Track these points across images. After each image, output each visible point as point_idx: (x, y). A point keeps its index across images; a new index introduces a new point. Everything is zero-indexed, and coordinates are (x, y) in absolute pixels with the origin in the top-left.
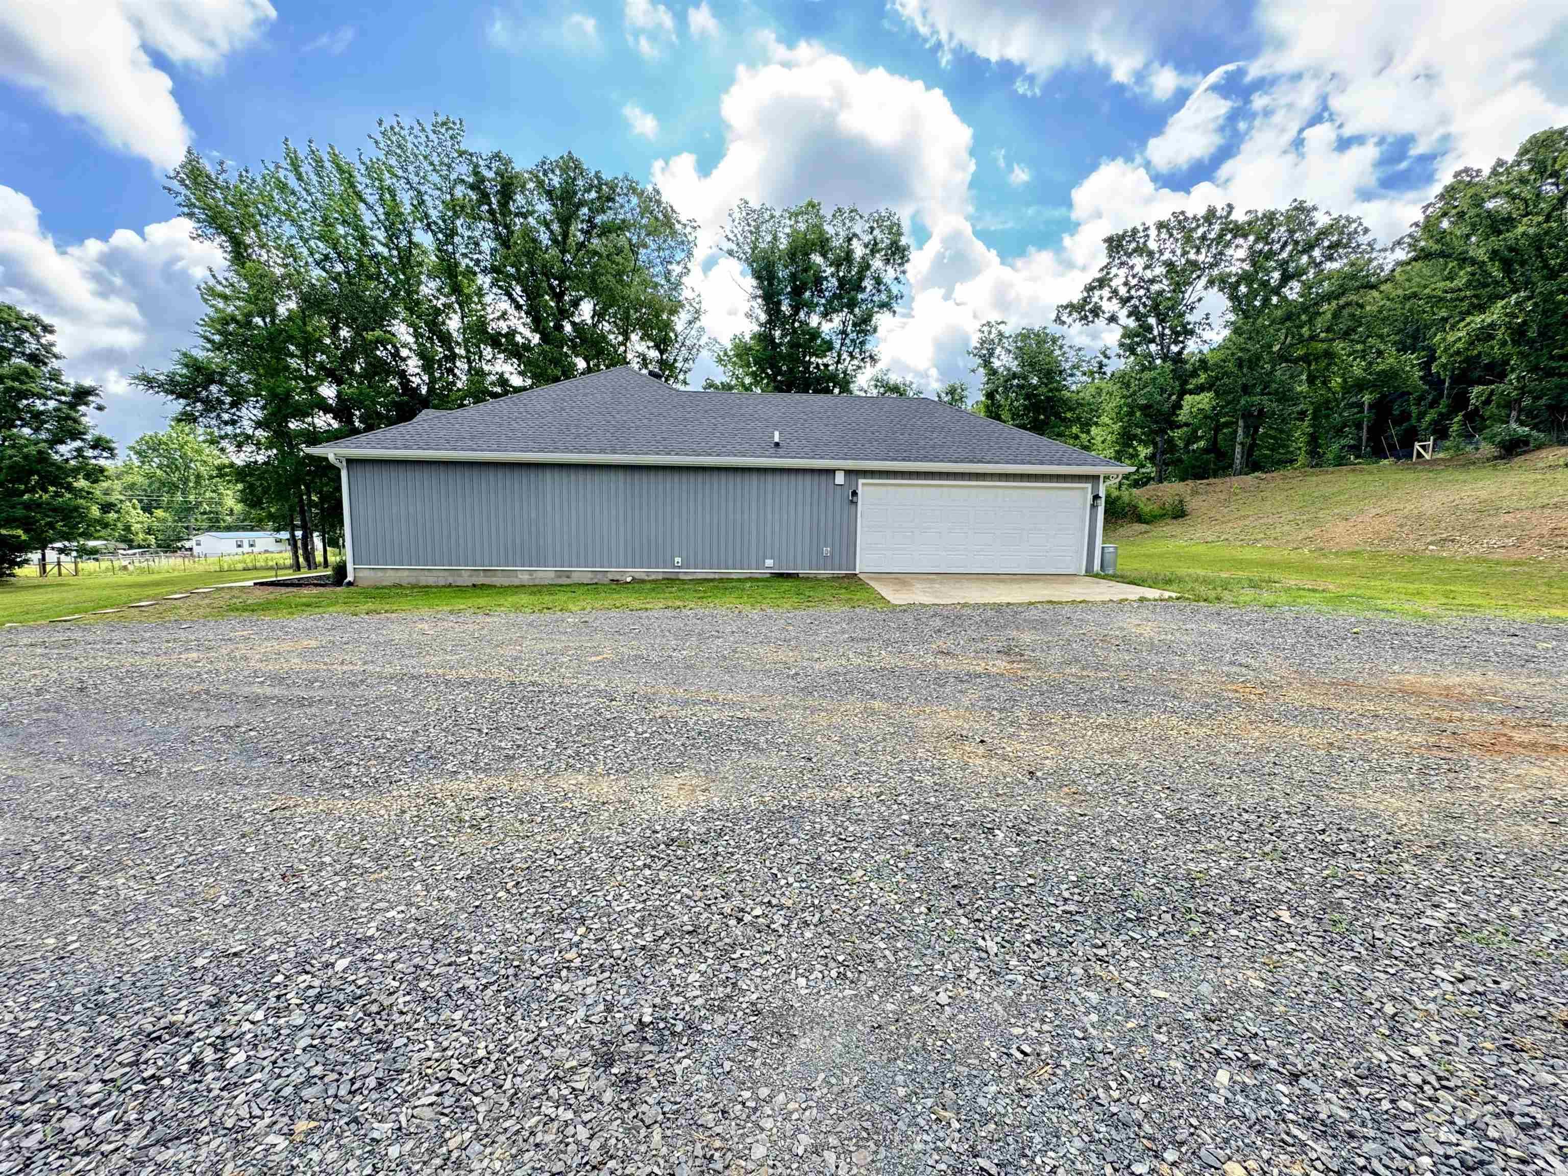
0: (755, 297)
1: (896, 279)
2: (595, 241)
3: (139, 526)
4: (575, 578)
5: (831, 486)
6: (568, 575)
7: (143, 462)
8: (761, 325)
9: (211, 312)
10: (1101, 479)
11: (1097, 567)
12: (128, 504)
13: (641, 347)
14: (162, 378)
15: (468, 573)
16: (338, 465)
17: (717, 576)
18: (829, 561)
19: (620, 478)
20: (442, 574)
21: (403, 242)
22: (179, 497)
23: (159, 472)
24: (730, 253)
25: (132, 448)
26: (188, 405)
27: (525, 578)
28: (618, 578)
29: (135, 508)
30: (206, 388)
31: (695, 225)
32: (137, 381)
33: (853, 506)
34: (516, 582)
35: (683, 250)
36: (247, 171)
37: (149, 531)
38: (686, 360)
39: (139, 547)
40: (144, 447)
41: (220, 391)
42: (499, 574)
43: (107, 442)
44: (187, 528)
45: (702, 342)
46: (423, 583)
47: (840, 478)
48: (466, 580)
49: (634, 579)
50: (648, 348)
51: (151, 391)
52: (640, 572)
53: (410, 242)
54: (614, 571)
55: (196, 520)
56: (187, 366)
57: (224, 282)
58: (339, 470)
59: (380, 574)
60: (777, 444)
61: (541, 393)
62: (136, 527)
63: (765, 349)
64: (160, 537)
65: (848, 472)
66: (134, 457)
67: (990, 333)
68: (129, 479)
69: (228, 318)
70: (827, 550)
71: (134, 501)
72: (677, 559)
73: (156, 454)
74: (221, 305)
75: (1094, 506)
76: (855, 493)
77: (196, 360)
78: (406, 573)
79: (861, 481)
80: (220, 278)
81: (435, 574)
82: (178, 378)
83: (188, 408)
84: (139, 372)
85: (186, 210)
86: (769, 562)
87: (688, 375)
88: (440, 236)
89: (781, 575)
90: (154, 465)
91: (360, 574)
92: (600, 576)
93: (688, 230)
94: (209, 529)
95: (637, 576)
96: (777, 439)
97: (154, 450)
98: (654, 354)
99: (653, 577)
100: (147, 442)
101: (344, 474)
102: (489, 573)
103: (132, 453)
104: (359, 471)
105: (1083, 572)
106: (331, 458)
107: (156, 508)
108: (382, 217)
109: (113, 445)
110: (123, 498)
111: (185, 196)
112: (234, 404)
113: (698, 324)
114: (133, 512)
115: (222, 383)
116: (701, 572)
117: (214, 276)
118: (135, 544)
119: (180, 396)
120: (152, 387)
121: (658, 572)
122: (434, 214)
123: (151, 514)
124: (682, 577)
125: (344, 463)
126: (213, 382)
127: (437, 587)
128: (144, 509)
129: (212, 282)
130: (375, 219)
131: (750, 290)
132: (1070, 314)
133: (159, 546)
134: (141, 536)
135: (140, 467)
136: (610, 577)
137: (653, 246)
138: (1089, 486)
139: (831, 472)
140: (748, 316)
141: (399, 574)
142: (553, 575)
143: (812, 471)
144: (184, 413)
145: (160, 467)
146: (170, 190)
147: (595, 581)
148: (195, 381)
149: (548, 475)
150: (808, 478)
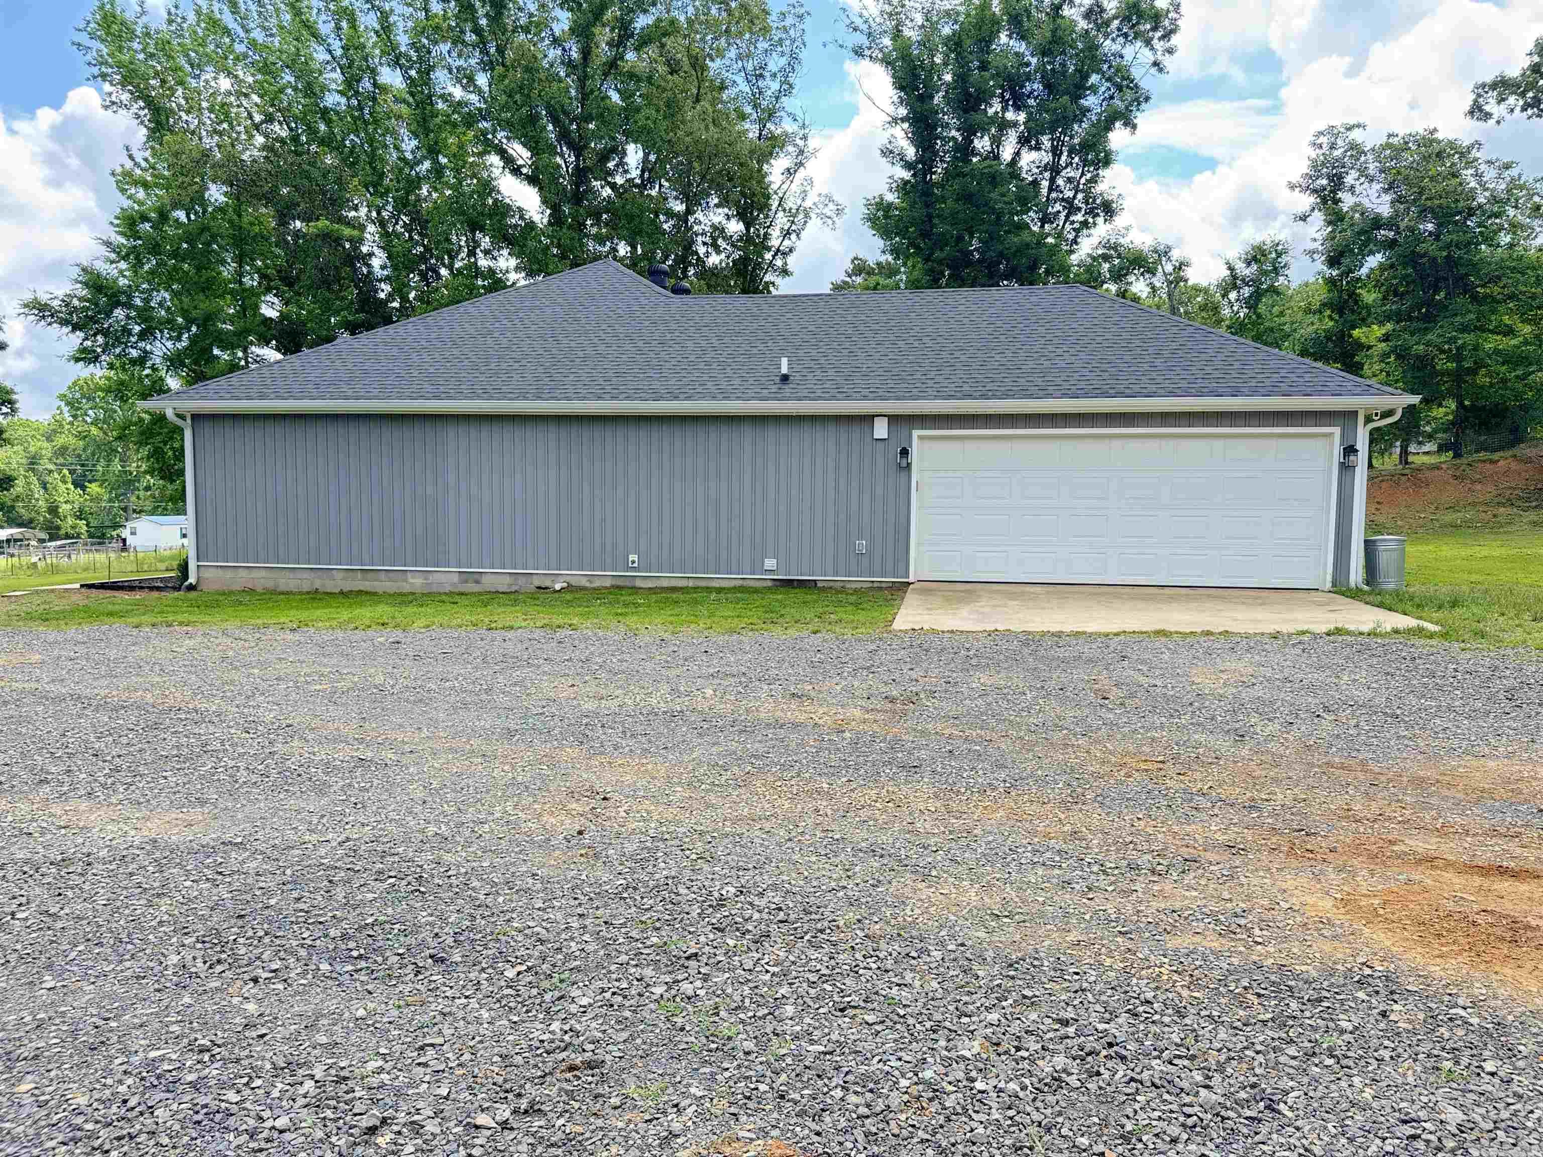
0: (895, 121)
1: (1156, 64)
2: (630, 56)
3: (69, 507)
4: (489, 583)
5: (868, 439)
6: (476, 578)
7: (75, 417)
8: (908, 166)
9: (127, 203)
10: (1361, 419)
11: (1356, 574)
12: (56, 475)
13: (717, 216)
14: (56, 303)
15: (341, 575)
16: (179, 422)
17: (691, 584)
18: (865, 561)
19: (551, 435)
20: (305, 575)
21: (366, 84)
22: (117, 466)
23: (94, 431)
24: (858, 52)
25: (62, 397)
26: (86, 339)
27: (416, 583)
28: (547, 583)
29: (65, 482)
30: (108, 314)
31: (802, 11)
32: (26, 310)
33: (904, 474)
34: (407, 588)
35: (783, 54)
36: (176, 7)
37: (80, 515)
38: (787, 234)
39: (67, 536)
40: (78, 395)
41: (128, 317)
42: (382, 576)
43: (7, 393)
44: (125, 509)
45: (808, 203)
46: (282, 588)
47: (881, 429)
48: (339, 583)
49: (569, 586)
50: (728, 218)
51: (43, 323)
52: (577, 576)
53: (375, 85)
54: (540, 574)
55: (138, 498)
56: (86, 284)
57: (144, 164)
58: (181, 431)
59: (229, 574)
60: (785, 378)
61: (471, 309)
62: (64, 508)
63: (913, 205)
64: (94, 523)
65: (894, 419)
66: (66, 409)
67: (1333, 147)
68: (60, 440)
69: (137, 217)
70: (862, 544)
71: (65, 472)
72: (633, 557)
73: (90, 404)
74: (141, 194)
75: (1346, 468)
76: (905, 452)
77: (99, 275)
78: (263, 573)
79: (916, 433)
80: (139, 160)
81: (299, 575)
82: (76, 302)
83: (88, 343)
84: (28, 296)
85: (95, 71)
86: (770, 563)
87: (790, 260)
88: (413, 73)
89: (788, 583)
90: (89, 420)
91: (206, 574)
92: (522, 581)
93: (789, 21)
94: (153, 512)
95: (574, 582)
96: (784, 370)
97: (89, 399)
98: (735, 227)
99: (597, 584)
100: (81, 388)
101: (188, 434)
102: (370, 575)
103: (63, 404)
104: (207, 428)
105: (1329, 585)
106: (170, 413)
107: (90, 482)
108: (339, 52)
109: (14, 397)
110: (51, 467)
111: (98, 51)
112: (142, 336)
113: (801, 174)
114: (62, 487)
115: (128, 305)
116: (668, 578)
117: (131, 157)
118: (62, 532)
119: (76, 328)
120: (44, 317)
121: (605, 576)
122: (403, 41)
123: (83, 488)
124: (639, 583)
125: (189, 421)
126: (118, 304)
127: (301, 593)
128: (76, 484)
129: (129, 164)
130: (329, 57)
131: (891, 109)
132: (1501, 100)
133: (91, 536)
134: (70, 521)
135: (71, 423)
136: (537, 582)
137: (732, 53)
138: (1337, 431)
139: (869, 419)
140: (887, 152)
141: (255, 574)
142: (455, 578)
143: (838, 419)
144: (84, 350)
145: (95, 423)
146: (79, 45)
147: (513, 589)
148: (96, 305)
149: (451, 432)
150: (832, 428)
